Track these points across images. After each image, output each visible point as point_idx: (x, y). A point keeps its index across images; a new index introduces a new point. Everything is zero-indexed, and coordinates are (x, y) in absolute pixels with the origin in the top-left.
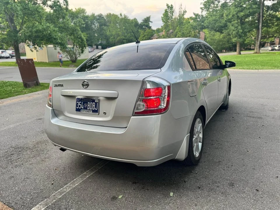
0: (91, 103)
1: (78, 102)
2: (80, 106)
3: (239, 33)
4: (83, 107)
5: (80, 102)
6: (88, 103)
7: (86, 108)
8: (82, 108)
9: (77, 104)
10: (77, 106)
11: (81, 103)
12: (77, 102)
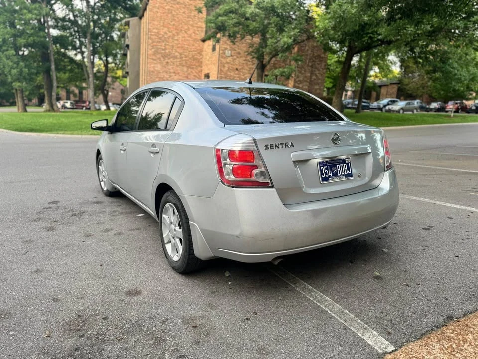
0: (341, 165)
1: (322, 167)
2: (326, 173)
3: (24, 74)
4: (331, 174)
5: (325, 167)
6: (337, 165)
7: (335, 174)
8: (330, 176)
9: (321, 170)
10: (322, 174)
11: (327, 169)
12: (320, 167)
